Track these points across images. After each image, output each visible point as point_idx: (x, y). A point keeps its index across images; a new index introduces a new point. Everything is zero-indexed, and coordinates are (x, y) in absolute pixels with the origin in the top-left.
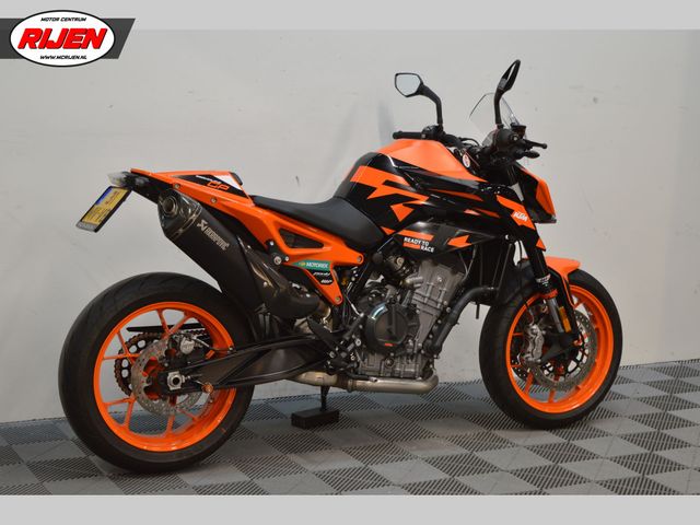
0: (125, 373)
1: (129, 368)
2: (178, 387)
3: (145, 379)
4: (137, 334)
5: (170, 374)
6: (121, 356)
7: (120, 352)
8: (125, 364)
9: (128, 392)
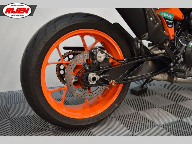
0: (62, 72)
1: (64, 69)
2: (95, 82)
3: (74, 77)
4: (68, 51)
5: (90, 74)
6: (60, 62)
7: (59, 60)
8: (62, 67)
9: (64, 82)
